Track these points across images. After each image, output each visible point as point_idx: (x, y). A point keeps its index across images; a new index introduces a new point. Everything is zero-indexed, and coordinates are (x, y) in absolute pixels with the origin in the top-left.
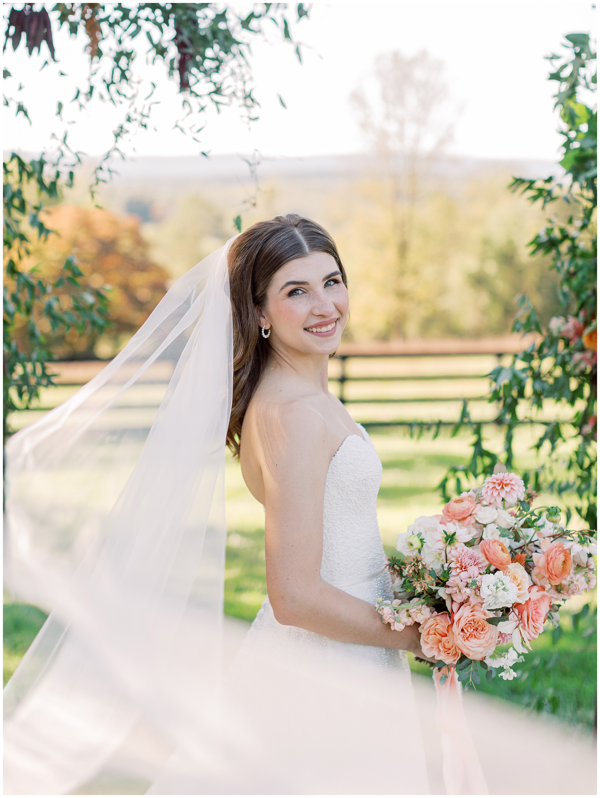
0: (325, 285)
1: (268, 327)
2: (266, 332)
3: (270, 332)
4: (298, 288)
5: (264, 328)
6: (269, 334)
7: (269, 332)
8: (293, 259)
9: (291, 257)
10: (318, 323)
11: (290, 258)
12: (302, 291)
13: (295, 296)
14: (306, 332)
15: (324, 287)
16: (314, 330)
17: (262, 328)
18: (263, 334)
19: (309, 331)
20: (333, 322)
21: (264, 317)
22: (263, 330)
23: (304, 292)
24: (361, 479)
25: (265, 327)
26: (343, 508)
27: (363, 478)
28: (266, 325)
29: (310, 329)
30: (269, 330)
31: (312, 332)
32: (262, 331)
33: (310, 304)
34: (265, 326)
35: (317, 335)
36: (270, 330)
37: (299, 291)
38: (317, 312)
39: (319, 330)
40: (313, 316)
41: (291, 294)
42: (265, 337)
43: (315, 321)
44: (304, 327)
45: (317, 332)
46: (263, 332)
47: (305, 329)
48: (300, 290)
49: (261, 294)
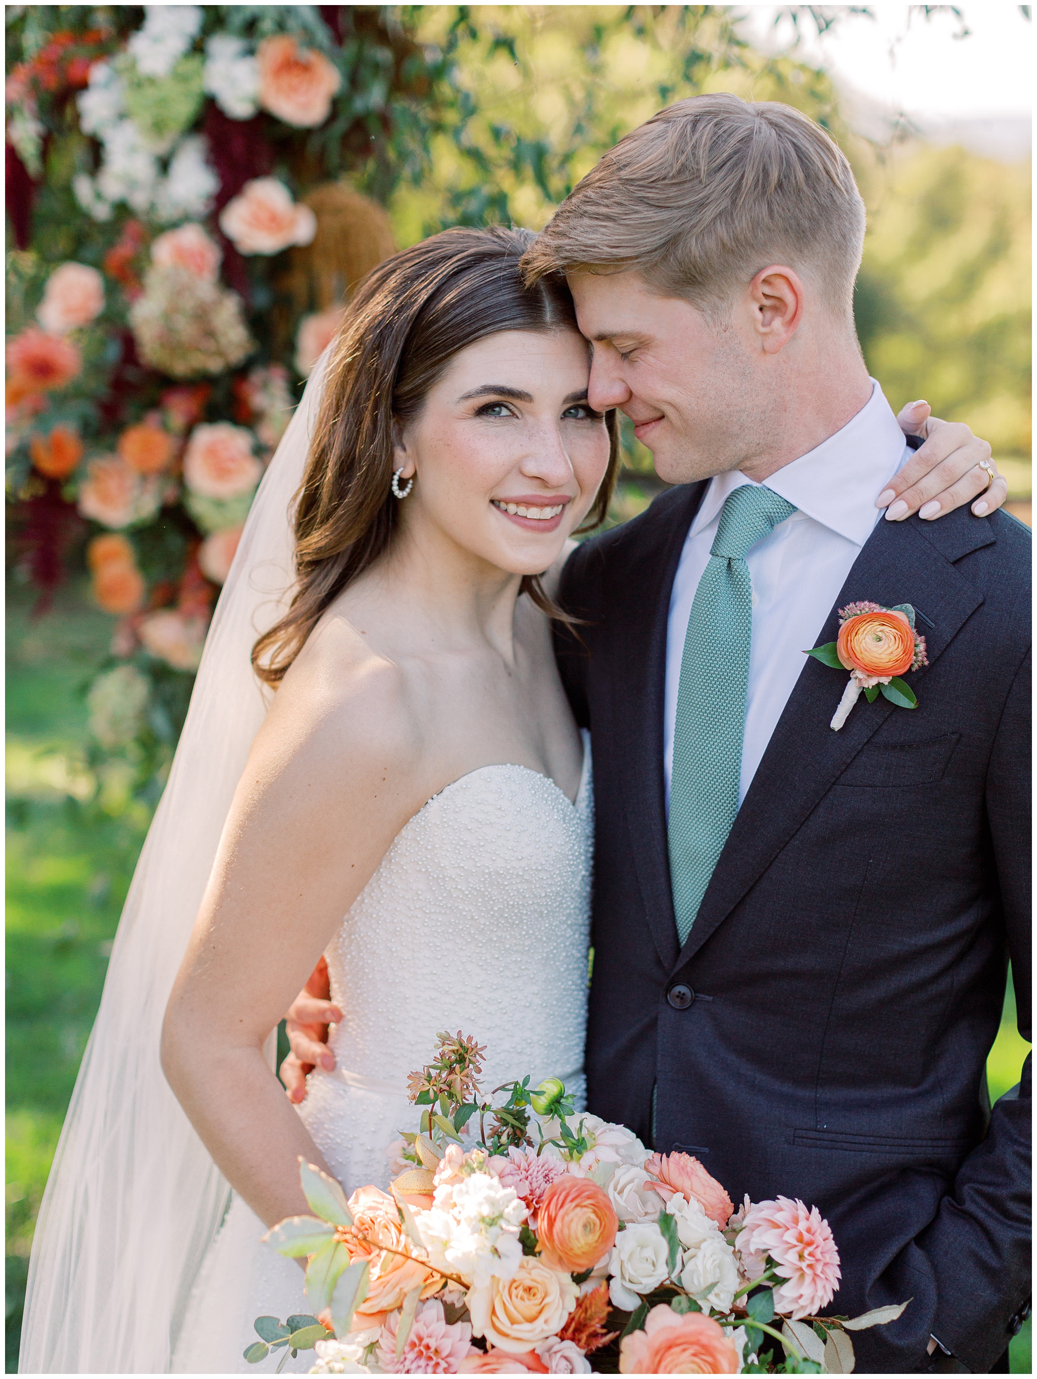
0: (564, 414)
1: (408, 474)
2: (402, 483)
3: (413, 484)
4: (504, 403)
5: (398, 473)
6: (408, 490)
7: (410, 486)
8: (509, 329)
9: (507, 323)
10: (526, 496)
11: (504, 324)
12: (510, 410)
13: (492, 419)
14: (493, 508)
15: (561, 418)
16: (512, 508)
17: (394, 474)
18: (395, 488)
19: (498, 507)
20: (559, 505)
21: (404, 449)
22: (396, 477)
23: (514, 414)
24: (487, 871)
25: (401, 473)
26: (439, 924)
27: (491, 870)
28: (404, 467)
29: (503, 505)
30: (409, 479)
31: (506, 510)
32: (392, 479)
33: (521, 445)
34: (402, 469)
35: (515, 522)
36: (411, 481)
37: (503, 408)
38: (531, 468)
39: (522, 511)
40: (520, 477)
41: (483, 411)
42: (400, 494)
43: (519, 488)
44: (492, 495)
45: (516, 514)
46: (395, 483)
47: (492, 502)
48: (506, 407)
49: (412, 390)
